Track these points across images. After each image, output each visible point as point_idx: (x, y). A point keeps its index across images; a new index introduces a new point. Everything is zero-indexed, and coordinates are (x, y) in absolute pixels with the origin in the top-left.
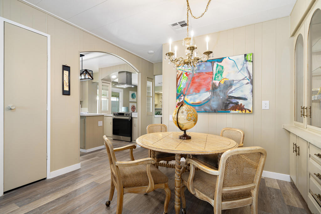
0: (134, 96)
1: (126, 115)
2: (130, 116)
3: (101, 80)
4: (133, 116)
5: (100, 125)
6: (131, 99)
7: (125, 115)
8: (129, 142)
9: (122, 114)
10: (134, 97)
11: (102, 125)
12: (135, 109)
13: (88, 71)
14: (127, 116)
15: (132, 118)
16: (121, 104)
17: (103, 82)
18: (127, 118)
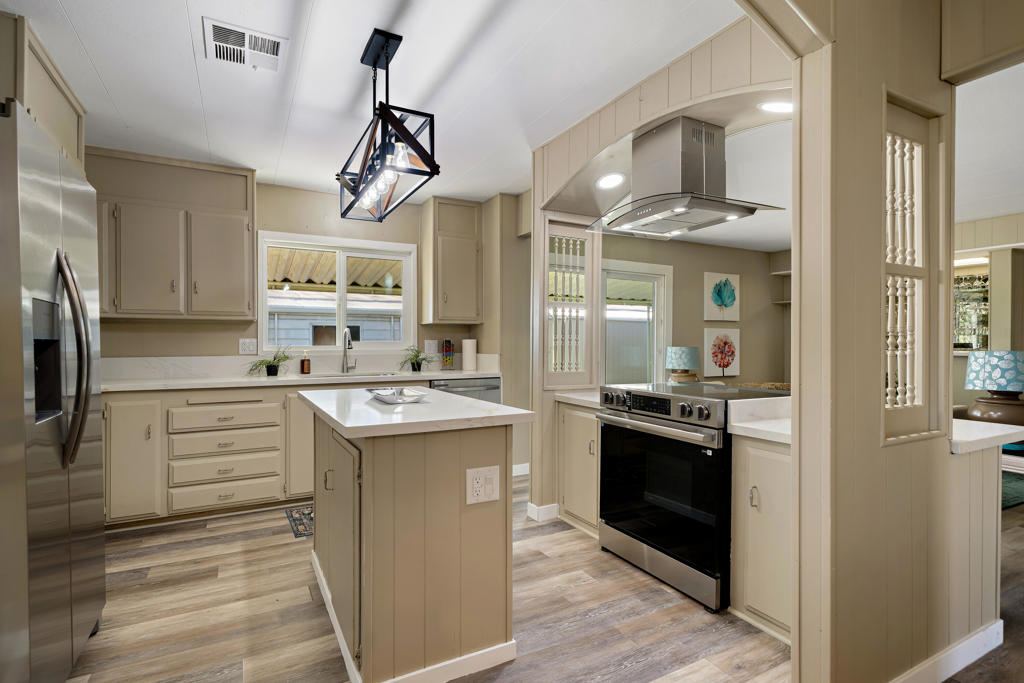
0: (725, 294)
1: (685, 411)
2: (717, 419)
3: (545, 208)
4: (736, 426)
5: (483, 499)
6: (711, 310)
7: (675, 414)
8: (707, 608)
9: (655, 405)
10: (727, 301)
11: (496, 496)
12: (733, 353)
13: (397, 114)
14: (694, 419)
15: (728, 438)
16: (663, 333)
17: (551, 222)
18: (696, 437)
